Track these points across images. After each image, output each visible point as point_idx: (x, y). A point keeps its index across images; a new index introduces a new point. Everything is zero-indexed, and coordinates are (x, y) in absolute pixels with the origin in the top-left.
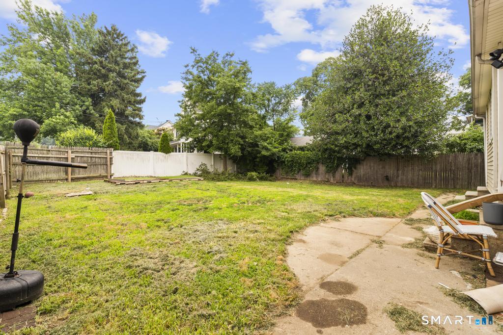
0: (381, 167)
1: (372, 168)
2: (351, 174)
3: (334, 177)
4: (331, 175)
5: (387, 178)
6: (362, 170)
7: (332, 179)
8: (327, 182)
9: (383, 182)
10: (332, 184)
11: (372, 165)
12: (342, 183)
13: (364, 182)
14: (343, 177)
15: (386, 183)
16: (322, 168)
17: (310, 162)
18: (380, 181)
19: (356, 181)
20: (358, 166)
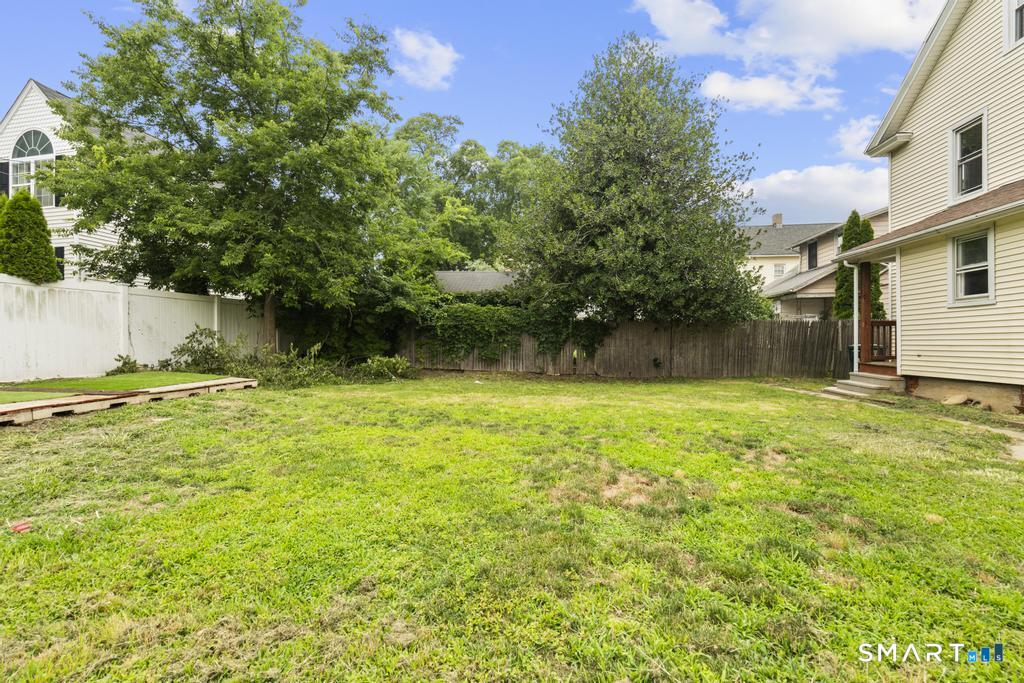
0: (645, 342)
1: (631, 345)
2: (591, 355)
3: (554, 364)
4: (550, 359)
5: (657, 364)
6: (613, 348)
7: (551, 368)
8: (539, 375)
9: (648, 371)
10: (551, 379)
11: (630, 338)
12: (572, 375)
13: (617, 371)
14: (575, 363)
15: (653, 372)
16: (528, 345)
17: (505, 330)
18: (643, 368)
19: (602, 371)
20: (607, 340)
